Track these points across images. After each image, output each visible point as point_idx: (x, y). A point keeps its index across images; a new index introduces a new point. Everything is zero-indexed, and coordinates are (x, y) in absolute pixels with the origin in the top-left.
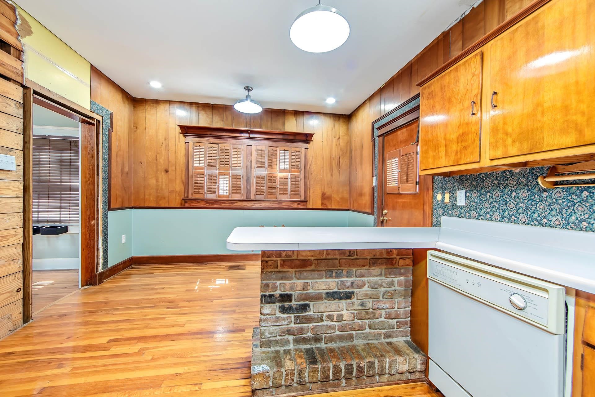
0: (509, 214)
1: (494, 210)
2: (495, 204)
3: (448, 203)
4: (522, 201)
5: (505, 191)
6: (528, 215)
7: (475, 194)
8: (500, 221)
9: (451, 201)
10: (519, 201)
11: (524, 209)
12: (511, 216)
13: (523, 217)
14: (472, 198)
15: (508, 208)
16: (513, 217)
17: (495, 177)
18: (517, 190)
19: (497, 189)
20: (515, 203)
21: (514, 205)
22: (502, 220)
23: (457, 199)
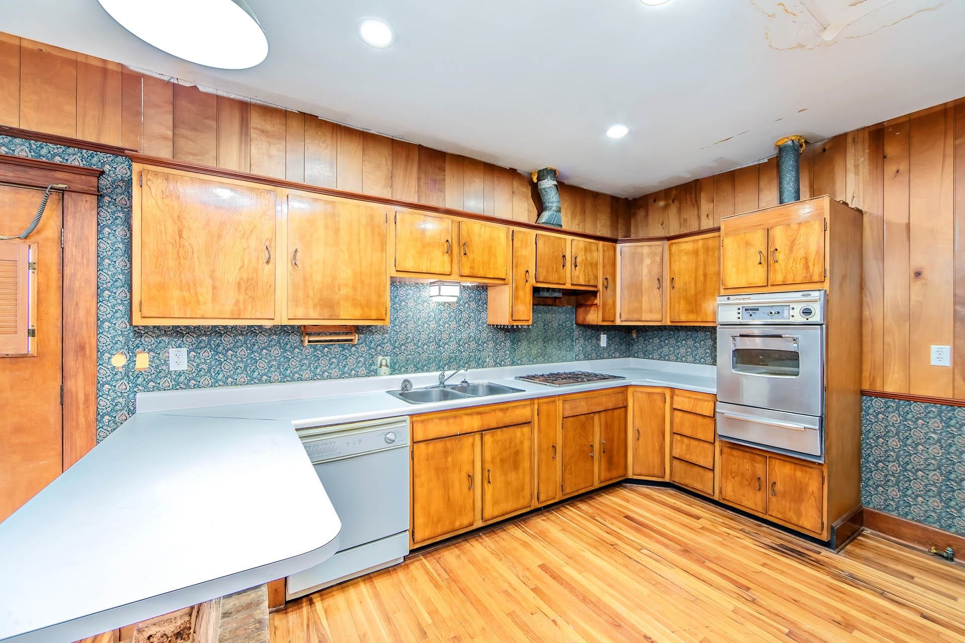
0: (259, 374)
1: (239, 371)
2: (241, 365)
3: (147, 370)
4: (274, 358)
5: (254, 348)
6: (280, 372)
7: (206, 354)
8: (247, 384)
9: (154, 365)
10: (270, 359)
11: (276, 366)
12: (262, 376)
13: (275, 375)
14: (200, 358)
15: (258, 367)
16: (265, 377)
17: (239, 332)
18: (269, 347)
19: (242, 346)
20: (266, 361)
21: (265, 364)
22: (251, 381)
23: (171, 362)
